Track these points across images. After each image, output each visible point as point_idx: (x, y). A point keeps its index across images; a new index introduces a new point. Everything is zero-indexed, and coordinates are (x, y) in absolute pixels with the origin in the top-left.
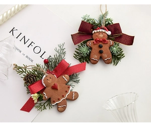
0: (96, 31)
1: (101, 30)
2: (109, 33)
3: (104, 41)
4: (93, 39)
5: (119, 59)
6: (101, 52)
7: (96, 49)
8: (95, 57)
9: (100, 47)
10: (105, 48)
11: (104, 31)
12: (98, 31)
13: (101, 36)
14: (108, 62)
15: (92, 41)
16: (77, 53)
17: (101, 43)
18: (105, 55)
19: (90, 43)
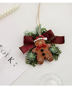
0: (36, 40)
1: (39, 39)
2: (46, 39)
3: (43, 46)
4: (35, 47)
5: (58, 55)
6: (43, 54)
7: (39, 53)
8: (40, 59)
9: (42, 51)
10: (46, 51)
11: (41, 38)
12: (37, 40)
13: (41, 43)
14: (51, 60)
15: (35, 48)
16: (27, 59)
17: (42, 48)
18: (47, 56)
19: (34, 50)
